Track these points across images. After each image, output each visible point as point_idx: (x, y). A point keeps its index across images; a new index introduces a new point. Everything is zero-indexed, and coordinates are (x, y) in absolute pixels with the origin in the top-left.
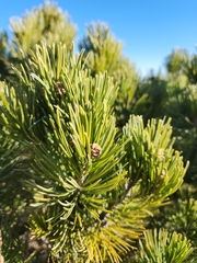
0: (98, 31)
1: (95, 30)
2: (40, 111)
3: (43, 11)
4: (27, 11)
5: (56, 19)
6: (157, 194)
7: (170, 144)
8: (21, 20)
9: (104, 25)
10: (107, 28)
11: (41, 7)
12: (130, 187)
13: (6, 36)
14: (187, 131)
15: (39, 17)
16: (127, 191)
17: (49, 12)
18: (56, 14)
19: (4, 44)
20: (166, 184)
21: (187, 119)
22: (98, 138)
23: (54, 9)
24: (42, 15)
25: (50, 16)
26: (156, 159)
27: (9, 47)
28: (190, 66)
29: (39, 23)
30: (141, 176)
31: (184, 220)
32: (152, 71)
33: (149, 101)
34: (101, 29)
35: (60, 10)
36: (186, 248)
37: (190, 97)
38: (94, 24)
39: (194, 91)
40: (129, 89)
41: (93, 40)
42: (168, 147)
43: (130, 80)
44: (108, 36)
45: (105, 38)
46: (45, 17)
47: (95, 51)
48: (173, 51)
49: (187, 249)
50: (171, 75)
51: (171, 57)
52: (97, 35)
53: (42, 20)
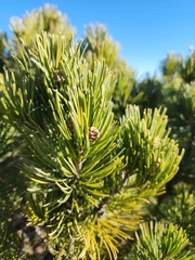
0: (97, 32)
1: (93, 31)
2: (39, 98)
3: (43, 13)
4: (27, 12)
5: (55, 21)
6: (153, 182)
7: (165, 134)
8: (21, 21)
9: (102, 27)
10: (105, 30)
11: (41, 9)
12: (126, 177)
13: (6, 37)
14: (181, 128)
15: (39, 19)
16: (124, 181)
17: (49, 15)
18: (55, 17)
19: (4, 42)
20: (162, 170)
21: (182, 116)
22: (96, 123)
23: (54, 12)
24: (42, 17)
25: (50, 19)
26: (152, 147)
27: (8, 46)
28: (184, 66)
29: (38, 25)
30: (137, 165)
31: (180, 215)
32: (148, 74)
33: (145, 99)
34: (100, 31)
35: (59, 13)
36: (182, 238)
37: (185, 95)
38: (92, 26)
39: (188, 90)
40: (125, 88)
41: (91, 41)
42: (164, 137)
43: (127, 79)
44: (106, 38)
45: (103, 39)
46: (45, 18)
47: (93, 51)
48: (168, 55)
49: (182, 240)
50: (166, 78)
51: (166, 61)
52: (95, 36)
53: (42, 22)
